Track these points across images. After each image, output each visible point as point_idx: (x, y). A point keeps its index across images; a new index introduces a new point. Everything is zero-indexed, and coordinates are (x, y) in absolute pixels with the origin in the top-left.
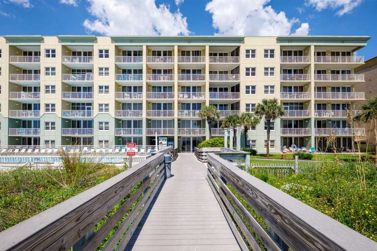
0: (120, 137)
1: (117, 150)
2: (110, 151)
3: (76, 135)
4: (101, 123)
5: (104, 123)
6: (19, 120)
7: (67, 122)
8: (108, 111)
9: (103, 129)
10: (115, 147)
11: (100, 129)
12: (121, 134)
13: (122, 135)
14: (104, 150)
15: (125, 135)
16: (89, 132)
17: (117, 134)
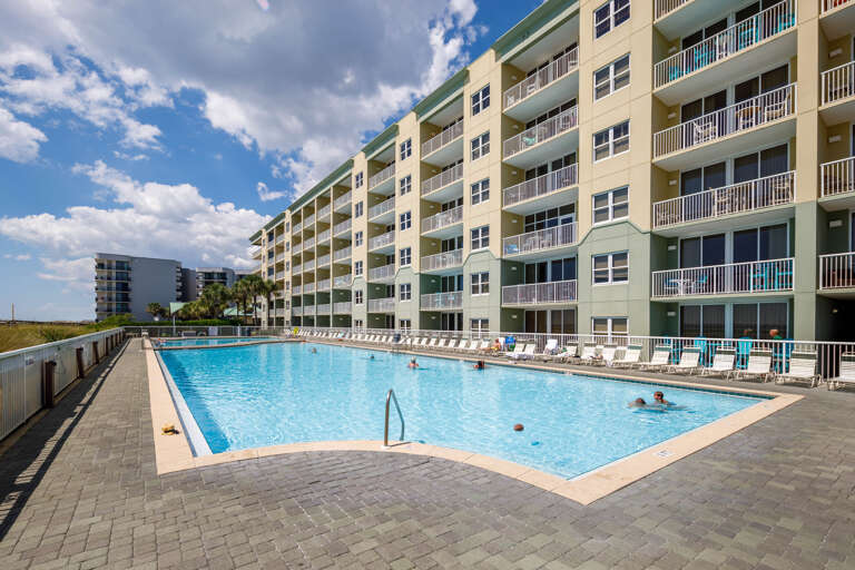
0: (670, 306)
1: (660, 358)
2: (632, 356)
3: (535, 304)
4: (600, 259)
5: (610, 258)
6: (436, 277)
7: (514, 268)
8: (626, 214)
9: (606, 280)
10: (652, 343)
11: (597, 280)
12: (675, 292)
13: (681, 296)
14: (608, 355)
15: (694, 296)
16: (566, 293)
17: (660, 291)
